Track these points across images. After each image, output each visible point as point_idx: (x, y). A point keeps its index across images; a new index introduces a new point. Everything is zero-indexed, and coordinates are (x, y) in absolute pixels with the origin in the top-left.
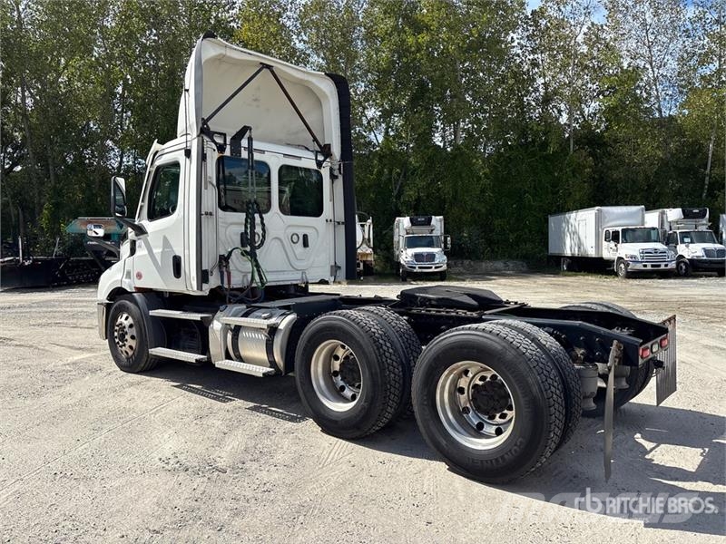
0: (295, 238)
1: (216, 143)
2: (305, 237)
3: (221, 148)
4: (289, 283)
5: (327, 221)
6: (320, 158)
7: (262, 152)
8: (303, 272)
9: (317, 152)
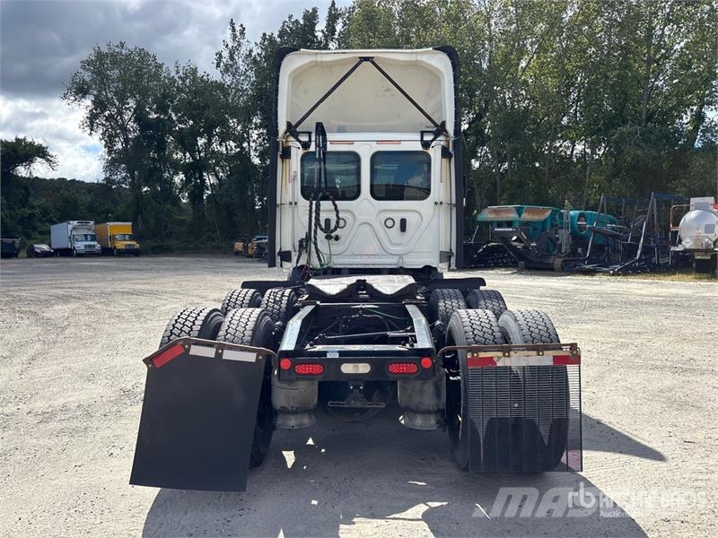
0: (390, 223)
1: (300, 142)
2: (403, 222)
3: (306, 145)
4: (381, 267)
5: (436, 203)
6: (428, 138)
7: (351, 142)
8: (400, 256)
9: (422, 133)
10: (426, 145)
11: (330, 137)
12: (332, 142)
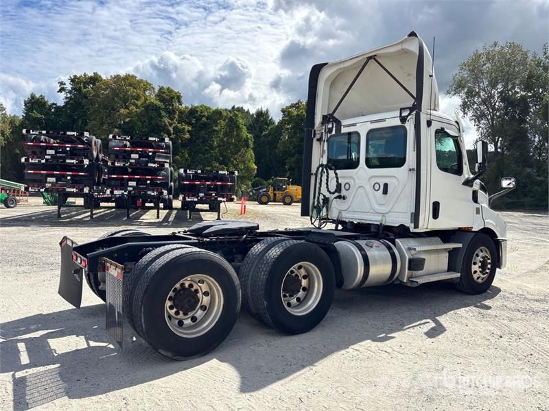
0: (377, 187)
2: (386, 186)
4: (371, 222)
5: (410, 170)
6: (405, 114)
7: (354, 125)
8: (384, 215)
9: (402, 110)
10: (403, 120)
11: (344, 122)
12: (345, 126)
